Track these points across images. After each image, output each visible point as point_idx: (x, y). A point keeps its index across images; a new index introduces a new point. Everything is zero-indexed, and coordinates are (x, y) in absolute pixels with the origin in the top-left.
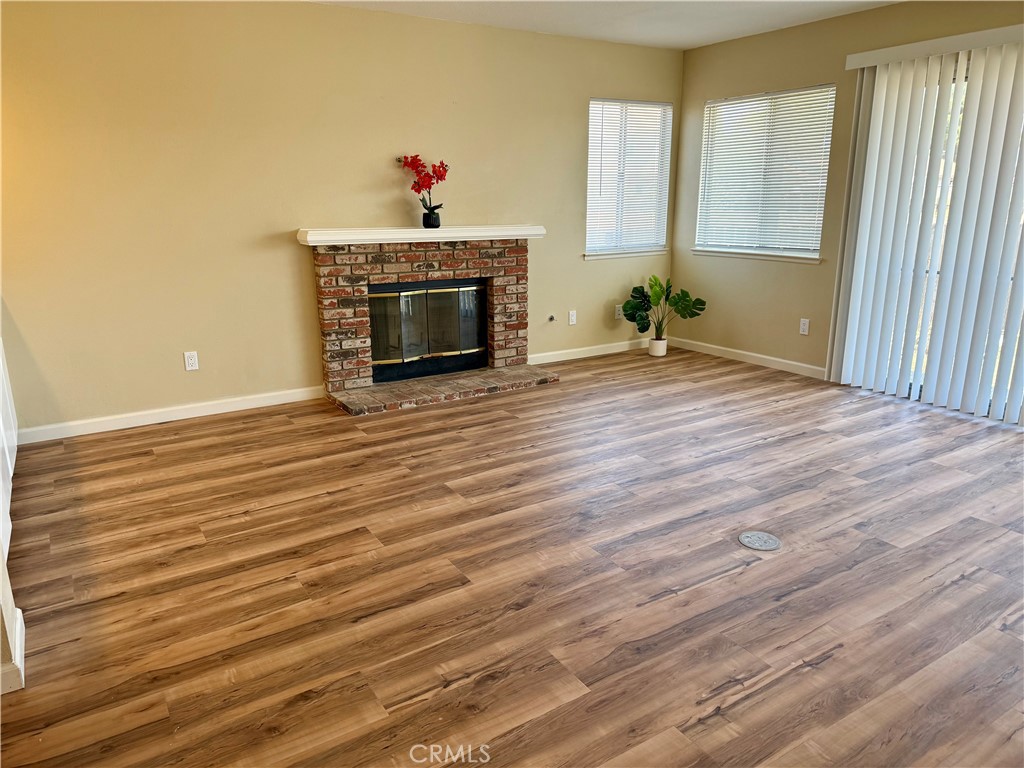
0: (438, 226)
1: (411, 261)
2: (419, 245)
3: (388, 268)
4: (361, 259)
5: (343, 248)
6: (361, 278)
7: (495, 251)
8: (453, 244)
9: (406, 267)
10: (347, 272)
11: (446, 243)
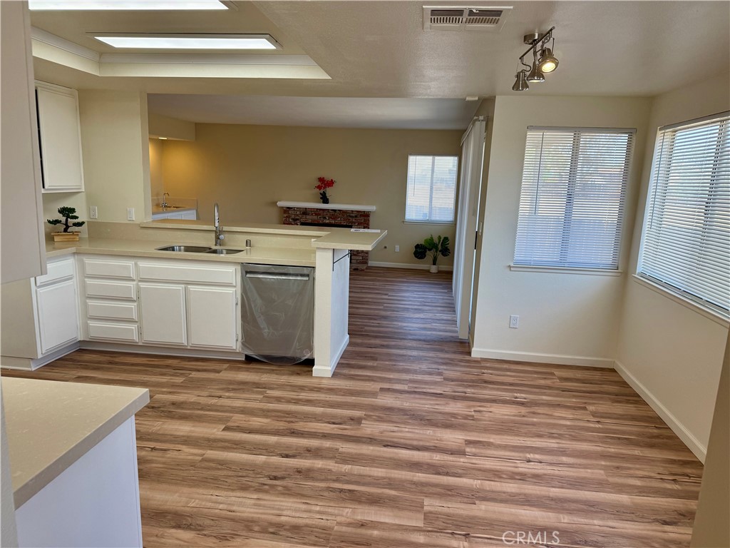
0: (328, 203)
1: (316, 214)
2: (320, 210)
3: (308, 217)
4: (298, 213)
5: (292, 208)
6: (298, 219)
7: (354, 215)
8: (335, 211)
9: (315, 217)
10: (293, 217)
11: (332, 210)
